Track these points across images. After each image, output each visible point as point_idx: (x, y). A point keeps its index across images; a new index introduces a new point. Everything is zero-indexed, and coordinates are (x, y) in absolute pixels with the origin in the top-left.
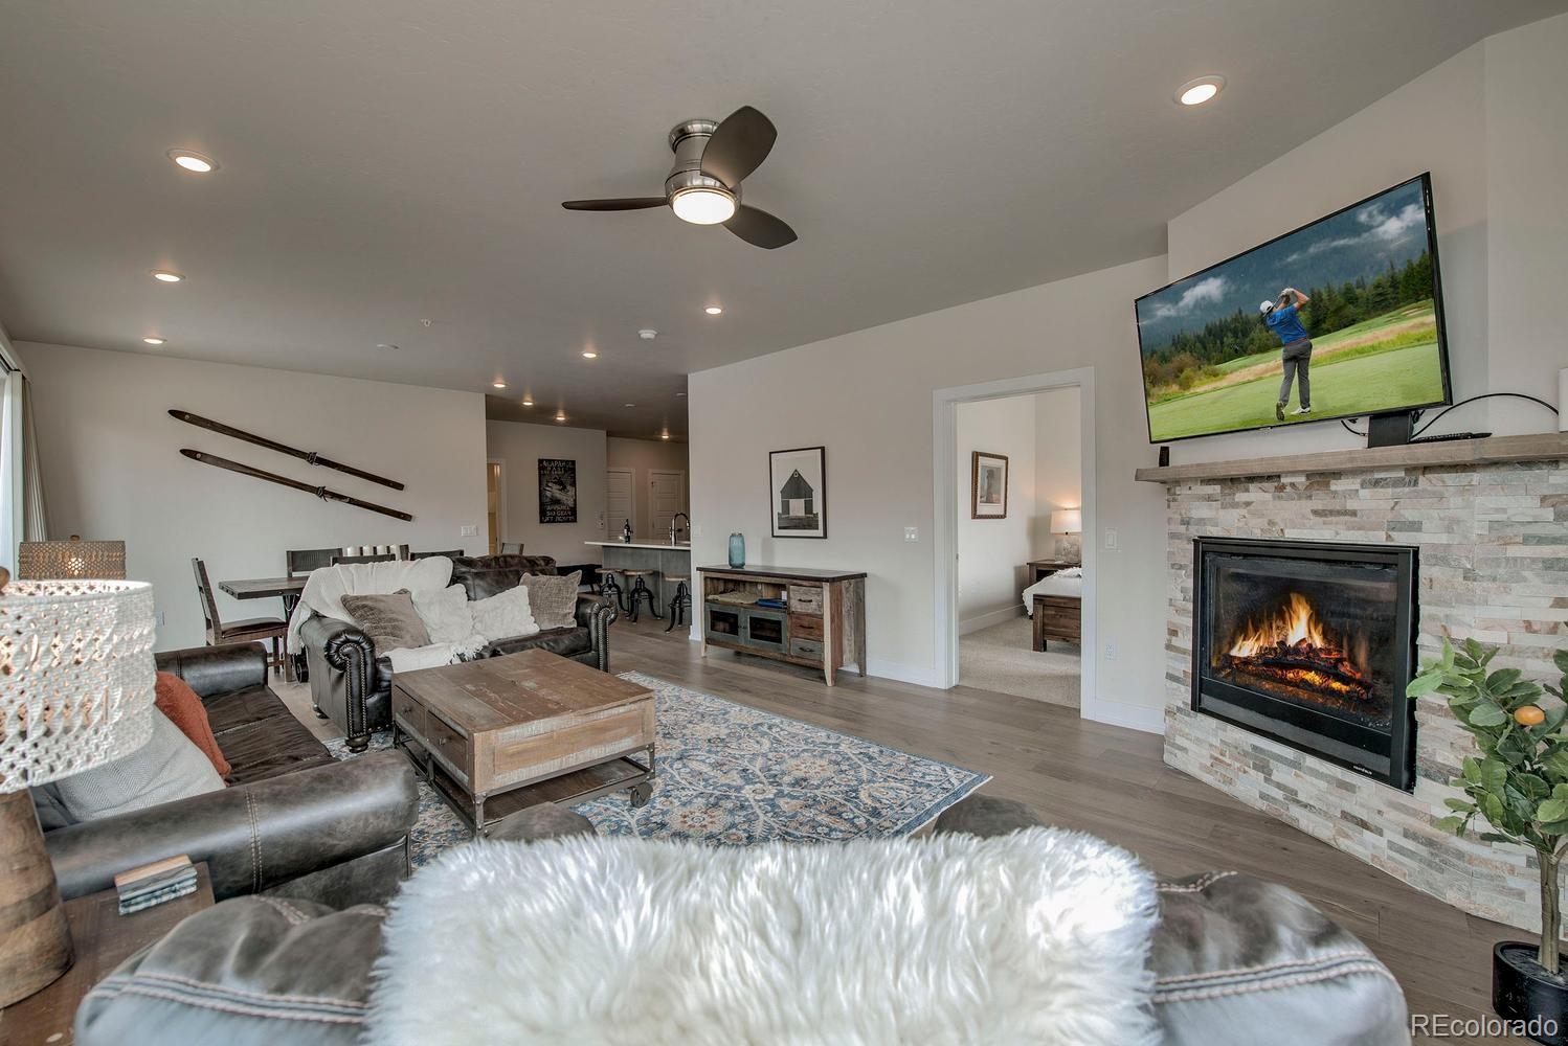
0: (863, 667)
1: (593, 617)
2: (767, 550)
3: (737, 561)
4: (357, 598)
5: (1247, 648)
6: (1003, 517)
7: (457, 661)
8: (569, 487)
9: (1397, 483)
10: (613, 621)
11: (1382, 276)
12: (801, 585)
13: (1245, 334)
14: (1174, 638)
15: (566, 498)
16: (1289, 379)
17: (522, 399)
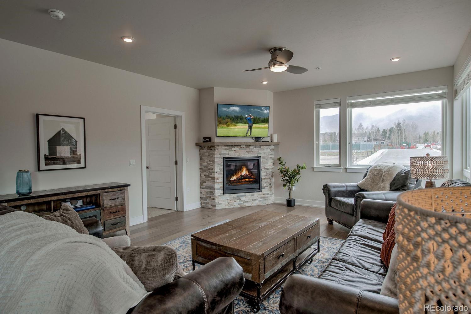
5: (234, 178)
9: (258, 147)
11: (264, 118)
12: (111, 192)
13: (242, 119)
14: (218, 180)
16: (249, 129)
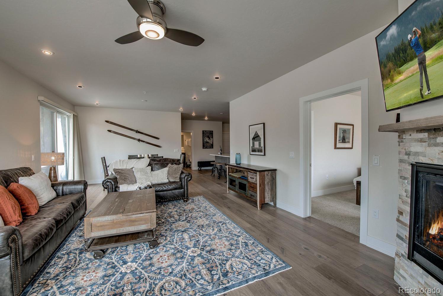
0: (275, 204)
1: (183, 178)
2: (249, 160)
3: (238, 162)
4: (117, 169)
6: (352, 148)
7: (138, 189)
8: (211, 138)
10: (190, 180)
12: (251, 172)
14: (401, 216)
15: (210, 142)
17: (192, 113)
